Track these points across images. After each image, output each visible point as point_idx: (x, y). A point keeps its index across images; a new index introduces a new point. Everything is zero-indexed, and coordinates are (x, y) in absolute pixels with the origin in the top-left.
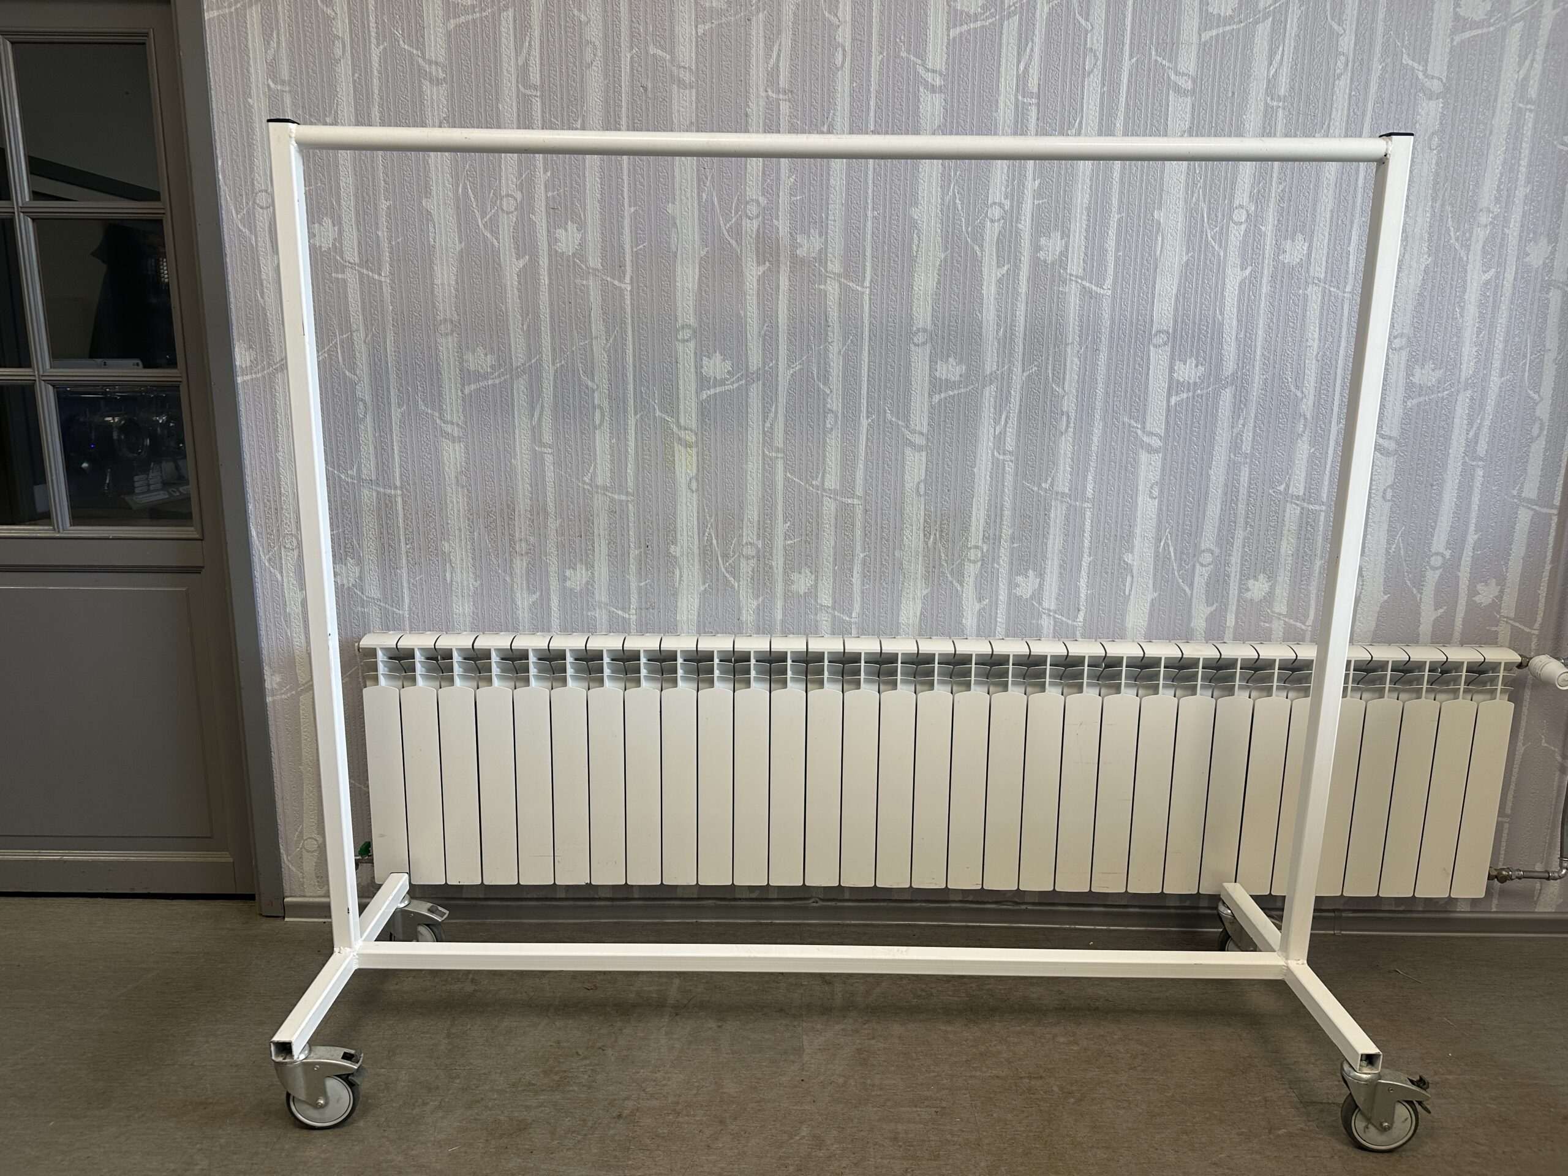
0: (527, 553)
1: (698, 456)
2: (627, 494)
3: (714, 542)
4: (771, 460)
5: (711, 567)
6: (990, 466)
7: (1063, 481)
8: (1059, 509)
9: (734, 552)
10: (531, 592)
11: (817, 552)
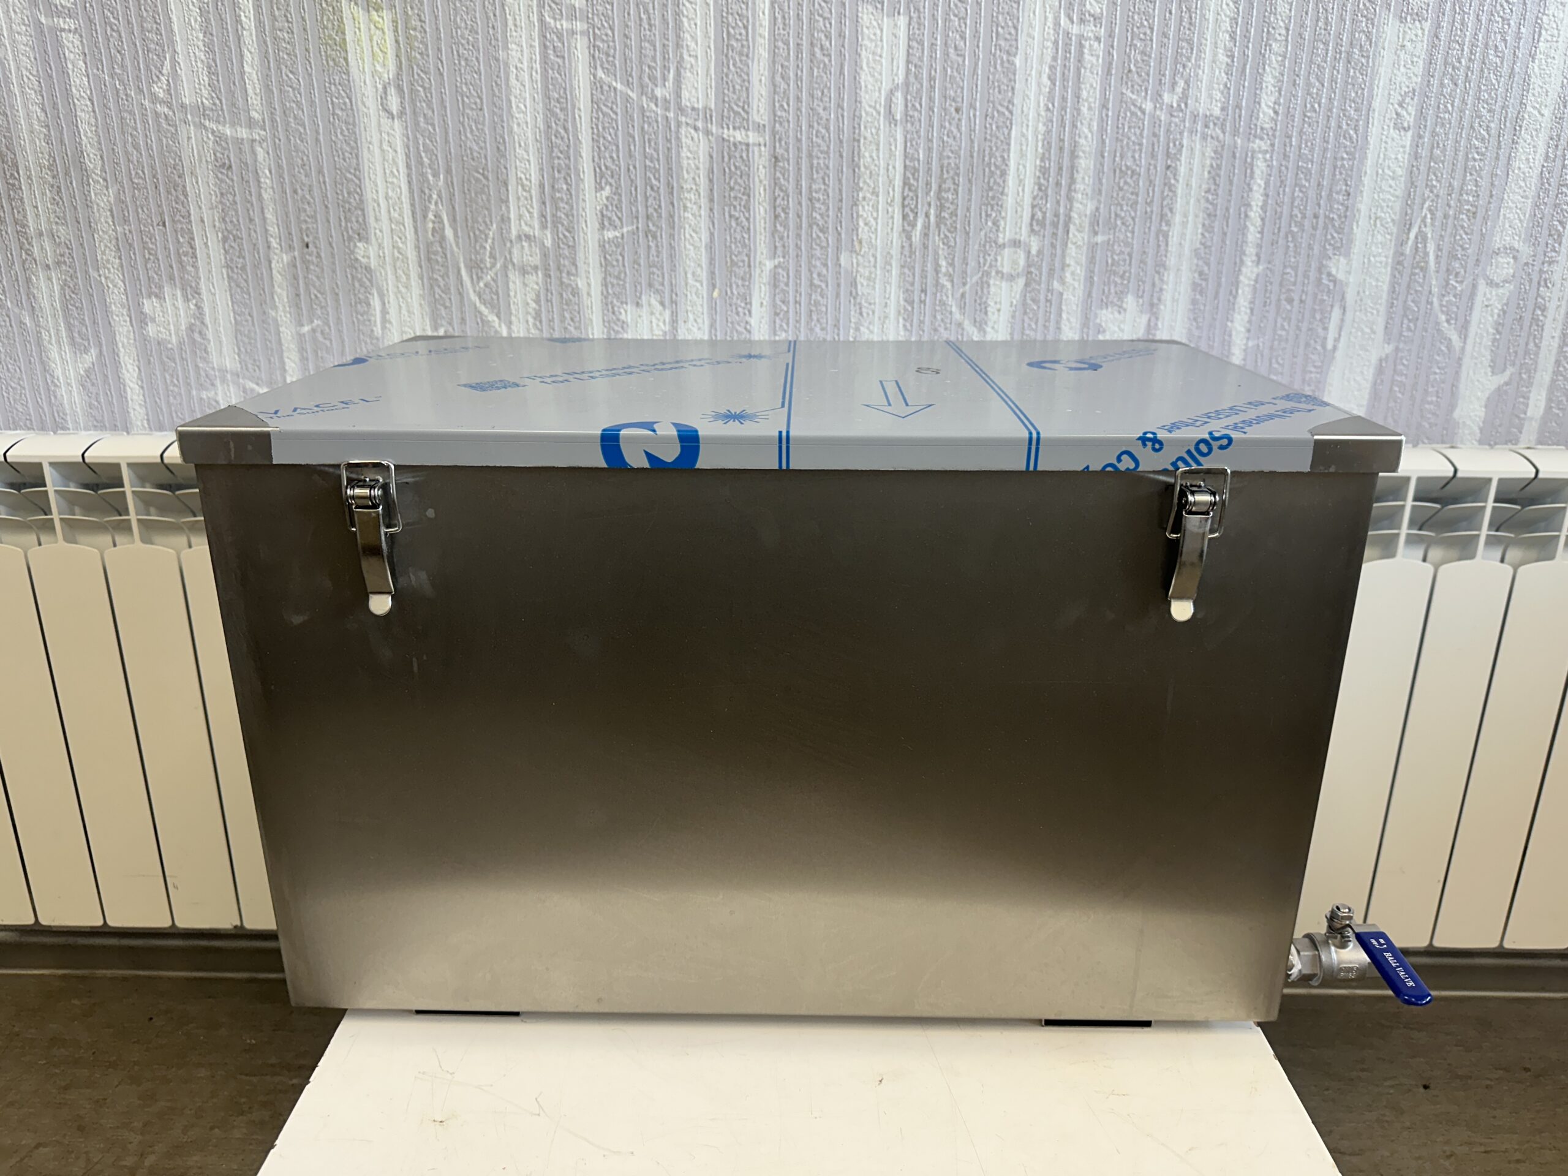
0: (58, 263)
1: (396, 31)
2: (251, 124)
3: (449, 232)
4: (560, 39)
5: (446, 290)
6: (1049, 53)
7: (1210, 88)
8: (1197, 153)
9: (492, 256)
10: (78, 347)
11: (672, 257)
